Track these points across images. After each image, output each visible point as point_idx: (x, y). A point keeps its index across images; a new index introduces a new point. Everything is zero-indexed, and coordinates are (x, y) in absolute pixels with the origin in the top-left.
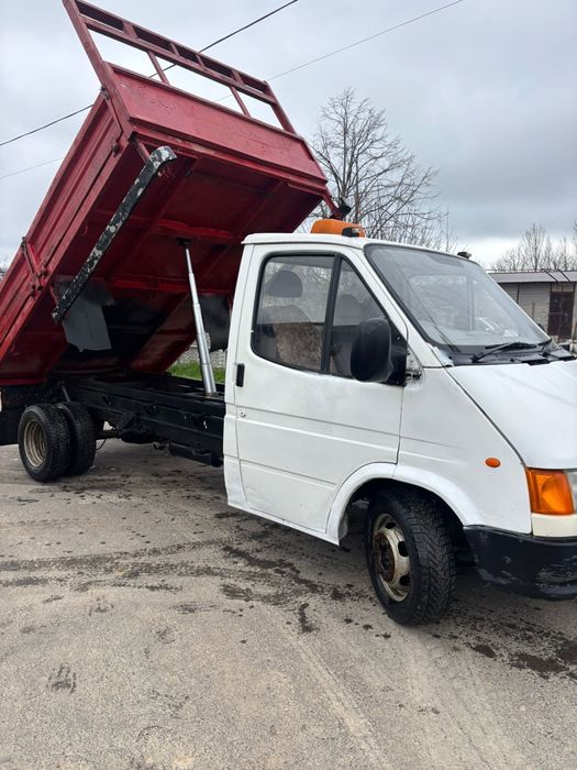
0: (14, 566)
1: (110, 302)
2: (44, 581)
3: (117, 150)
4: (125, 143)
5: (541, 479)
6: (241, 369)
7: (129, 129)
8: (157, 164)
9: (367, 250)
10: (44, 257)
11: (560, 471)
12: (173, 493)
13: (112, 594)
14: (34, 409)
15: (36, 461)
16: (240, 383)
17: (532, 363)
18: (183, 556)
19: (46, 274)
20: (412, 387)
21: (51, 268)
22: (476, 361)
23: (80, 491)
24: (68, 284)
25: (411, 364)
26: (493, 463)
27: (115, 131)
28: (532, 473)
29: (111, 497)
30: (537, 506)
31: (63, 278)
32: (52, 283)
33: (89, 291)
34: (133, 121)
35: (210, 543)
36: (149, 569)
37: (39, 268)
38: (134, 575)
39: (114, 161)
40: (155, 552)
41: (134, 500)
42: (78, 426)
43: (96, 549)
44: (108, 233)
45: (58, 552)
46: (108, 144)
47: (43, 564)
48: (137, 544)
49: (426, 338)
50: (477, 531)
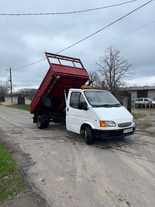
0: (36, 138)
1: (52, 98)
2: (40, 139)
3: (52, 76)
4: (53, 75)
5: (101, 122)
6: (68, 109)
7: (54, 73)
8: (57, 78)
9: (84, 92)
10: (41, 92)
11: (105, 121)
12: (61, 130)
13: (49, 141)
14: (39, 116)
15: (39, 125)
16: (68, 111)
17: (106, 107)
18: (60, 137)
19: (41, 94)
20: (88, 111)
21: (42, 93)
22: (96, 107)
23: (46, 130)
24: (45, 96)
25: (88, 107)
26: (96, 120)
27: (52, 73)
28: (100, 121)
29: (51, 131)
30: (101, 126)
31: (44, 95)
32: (42, 96)
33: (49, 96)
34: (54, 72)
35: (65, 136)
36: (54, 139)
37: (40, 93)
38: (52, 139)
39: (52, 78)
40: (56, 137)
41: (54, 131)
42: (46, 119)
43: (47, 136)
44: (51, 88)
45: (42, 137)
46: (51, 75)
47: (39, 138)
48: (54, 136)
49: (90, 104)
50: (94, 129)
